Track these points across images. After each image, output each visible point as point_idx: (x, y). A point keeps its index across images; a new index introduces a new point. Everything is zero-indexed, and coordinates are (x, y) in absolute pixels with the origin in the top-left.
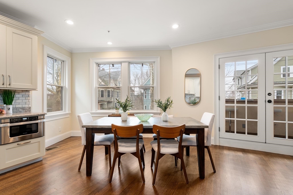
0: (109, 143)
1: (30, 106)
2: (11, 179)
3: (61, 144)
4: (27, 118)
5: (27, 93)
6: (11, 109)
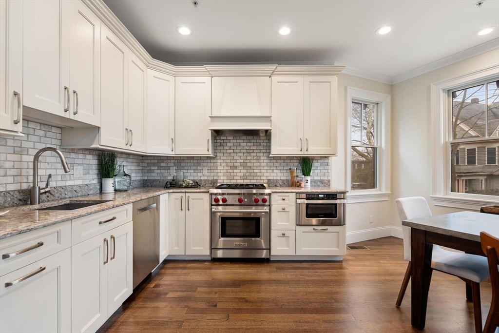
0: (475, 278)
1: (329, 178)
4: (324, 194)
6: (309, 182)
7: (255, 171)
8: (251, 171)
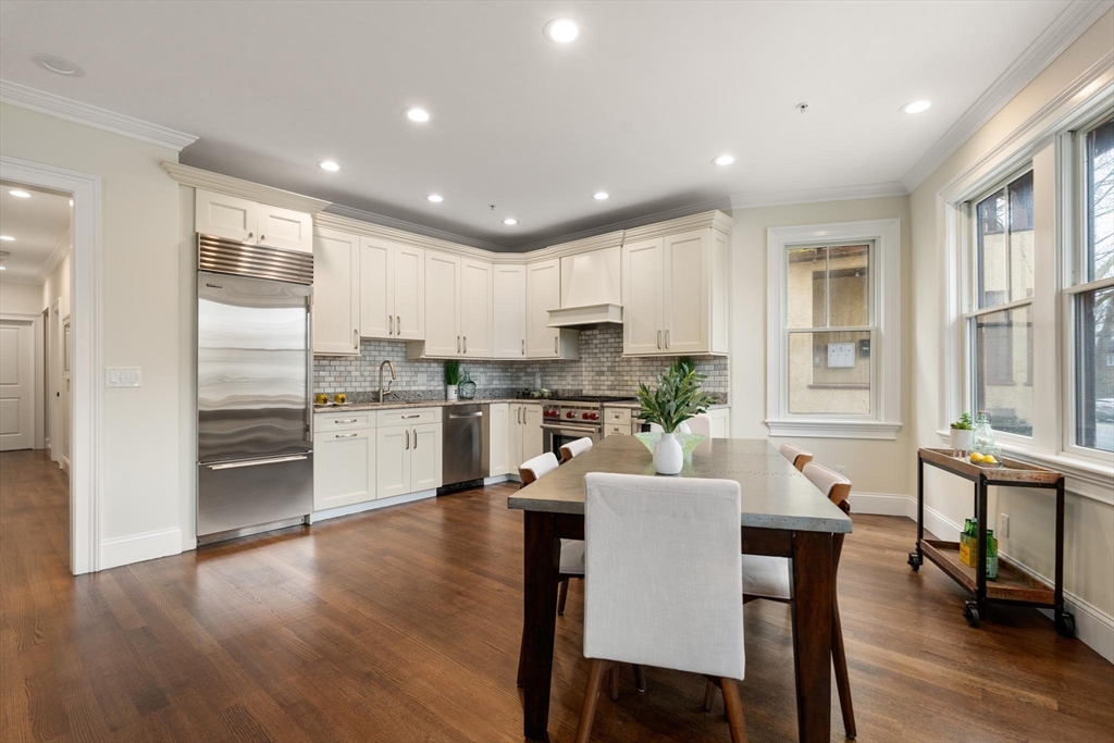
1: (728, 390)
5: (722, 362)
7: (625, 378)
8: (620, 378)
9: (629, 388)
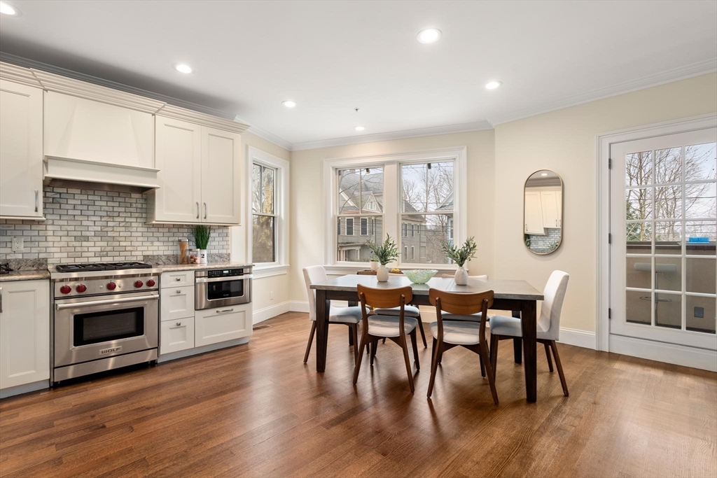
0: (354, 321)
1: (229, 251)
2: (211, 362)
3: (273, 323)
4: (229, 270)
5: (225, 231)
6: (206, 256)
7: (122, 244)
8: (116, 244)
9: (129, 253)
